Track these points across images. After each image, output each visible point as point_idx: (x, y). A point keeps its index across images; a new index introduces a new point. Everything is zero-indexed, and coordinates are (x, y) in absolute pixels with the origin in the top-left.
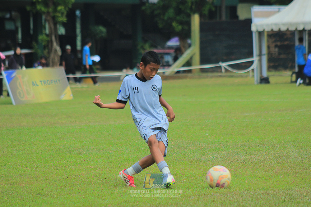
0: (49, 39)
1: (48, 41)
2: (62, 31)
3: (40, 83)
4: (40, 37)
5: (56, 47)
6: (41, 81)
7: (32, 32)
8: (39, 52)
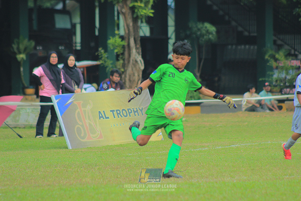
0: (124, 43)
1: (123, 47)
2: (145, 30)
3: (112, 112)
4: (111, 41)
5: (136, 56)
6: (113, 111)
7: (97, 33)
8: (109, 63)
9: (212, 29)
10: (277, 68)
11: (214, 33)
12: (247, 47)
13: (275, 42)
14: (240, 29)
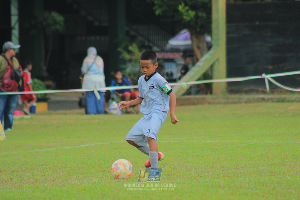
9: (60, 18)
10: (130, 61)
11: (62, 23)
12: (98, 38)
13: (127, 33)
14: (90, 18)
